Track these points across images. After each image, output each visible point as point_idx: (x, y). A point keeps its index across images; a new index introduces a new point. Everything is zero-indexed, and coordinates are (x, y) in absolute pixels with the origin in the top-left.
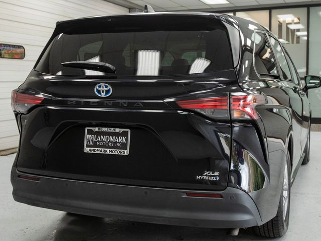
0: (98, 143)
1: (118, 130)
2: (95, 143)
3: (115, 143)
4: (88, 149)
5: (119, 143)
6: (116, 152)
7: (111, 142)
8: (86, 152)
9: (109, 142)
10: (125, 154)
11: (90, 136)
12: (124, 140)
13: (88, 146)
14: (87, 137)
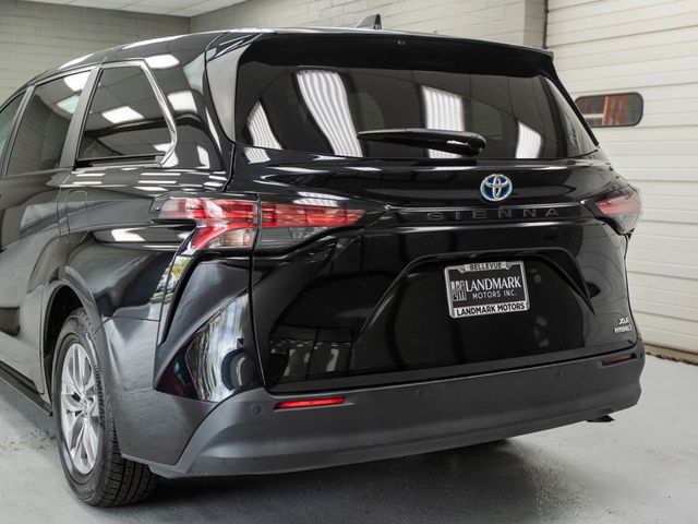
0: (475, 296)
1: (504, 265)
2: (469, 295)
3: (502, 291)
4: (460, 310)
5: (510, 289)
6: (510, 308)
7: (496, 290)
8: (456, 316)
9: (492, 290)
10: (526, 309)
11: (457, 283)
12: (517, 282)
13: (456, 305)
14: (452, 287)
